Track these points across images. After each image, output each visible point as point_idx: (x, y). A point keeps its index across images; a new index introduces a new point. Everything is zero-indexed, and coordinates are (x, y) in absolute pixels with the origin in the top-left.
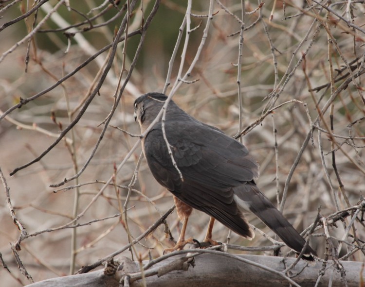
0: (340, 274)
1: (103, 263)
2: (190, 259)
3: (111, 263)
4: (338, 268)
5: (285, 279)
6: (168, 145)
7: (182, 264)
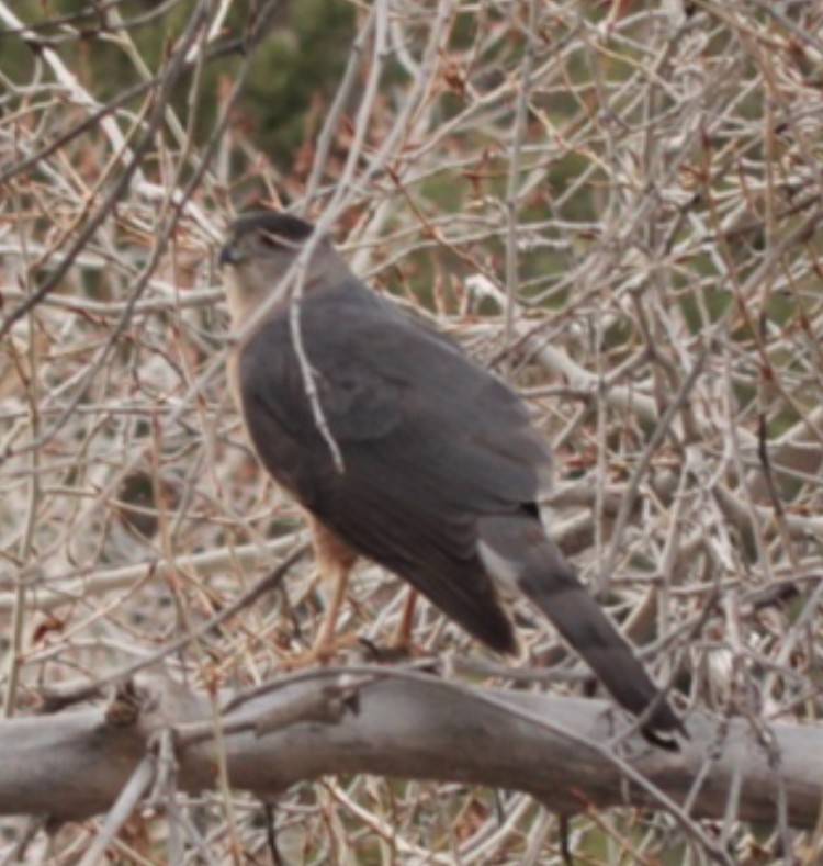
0: (764, 758)
1: (104, 690)
2: (347, 694)
3: (128, 693)
4: (762, 742)
5: (609, 764)
6: (307, 370)
7: (324, 706)
